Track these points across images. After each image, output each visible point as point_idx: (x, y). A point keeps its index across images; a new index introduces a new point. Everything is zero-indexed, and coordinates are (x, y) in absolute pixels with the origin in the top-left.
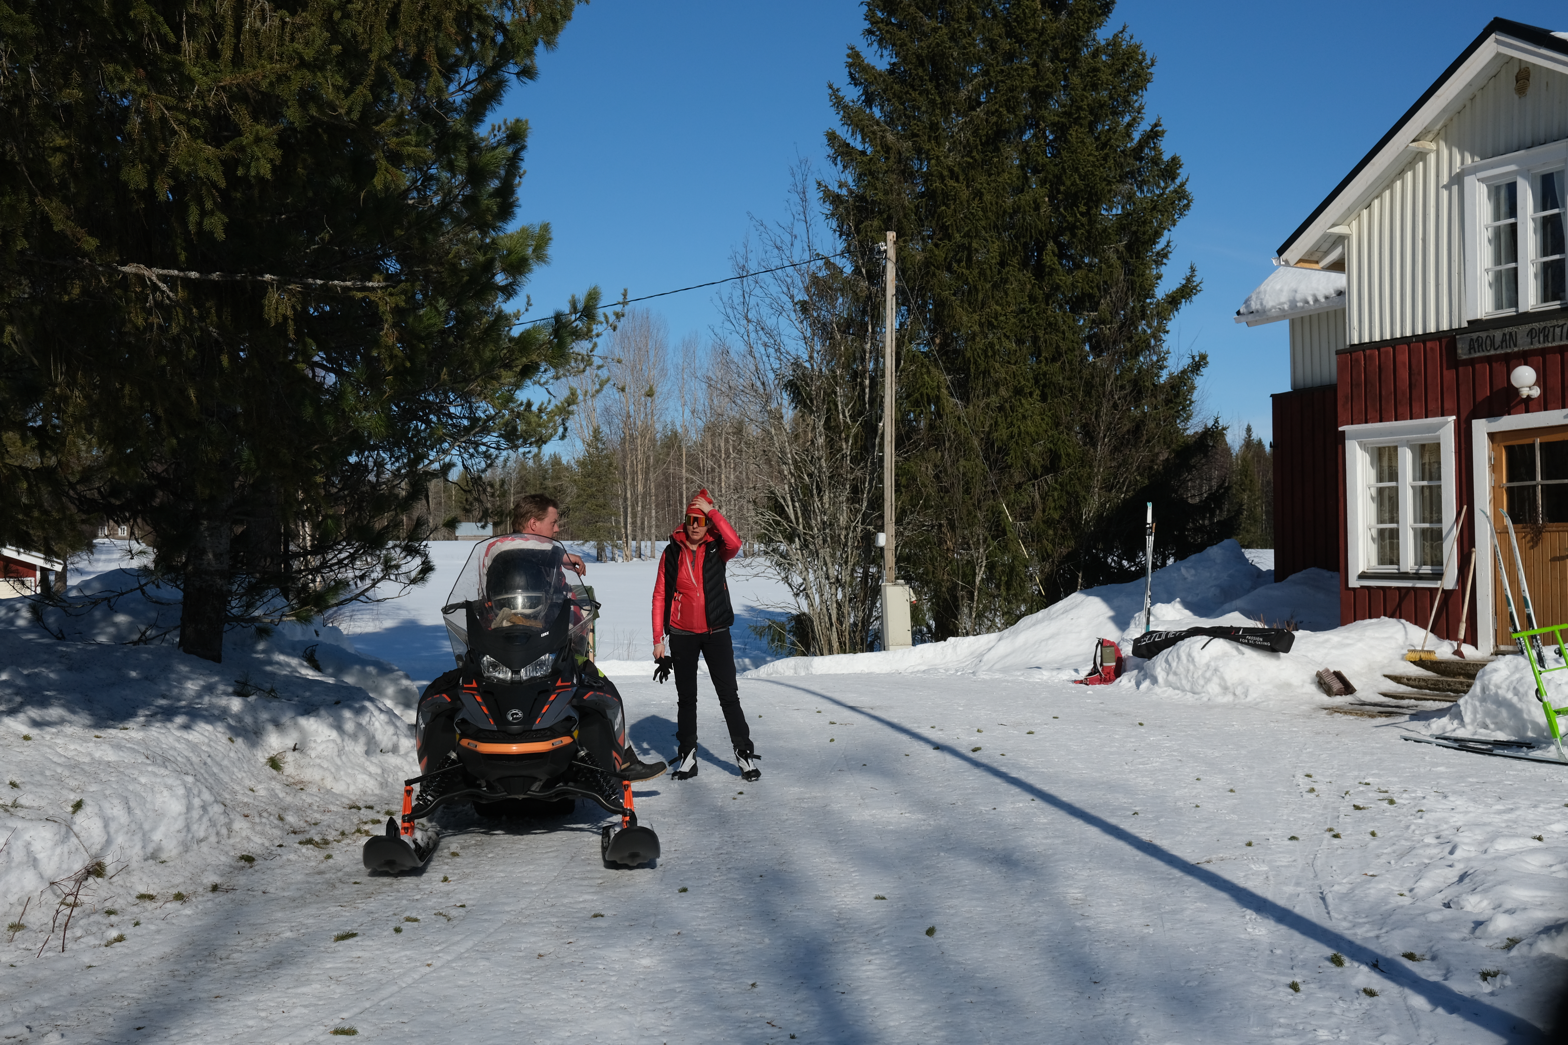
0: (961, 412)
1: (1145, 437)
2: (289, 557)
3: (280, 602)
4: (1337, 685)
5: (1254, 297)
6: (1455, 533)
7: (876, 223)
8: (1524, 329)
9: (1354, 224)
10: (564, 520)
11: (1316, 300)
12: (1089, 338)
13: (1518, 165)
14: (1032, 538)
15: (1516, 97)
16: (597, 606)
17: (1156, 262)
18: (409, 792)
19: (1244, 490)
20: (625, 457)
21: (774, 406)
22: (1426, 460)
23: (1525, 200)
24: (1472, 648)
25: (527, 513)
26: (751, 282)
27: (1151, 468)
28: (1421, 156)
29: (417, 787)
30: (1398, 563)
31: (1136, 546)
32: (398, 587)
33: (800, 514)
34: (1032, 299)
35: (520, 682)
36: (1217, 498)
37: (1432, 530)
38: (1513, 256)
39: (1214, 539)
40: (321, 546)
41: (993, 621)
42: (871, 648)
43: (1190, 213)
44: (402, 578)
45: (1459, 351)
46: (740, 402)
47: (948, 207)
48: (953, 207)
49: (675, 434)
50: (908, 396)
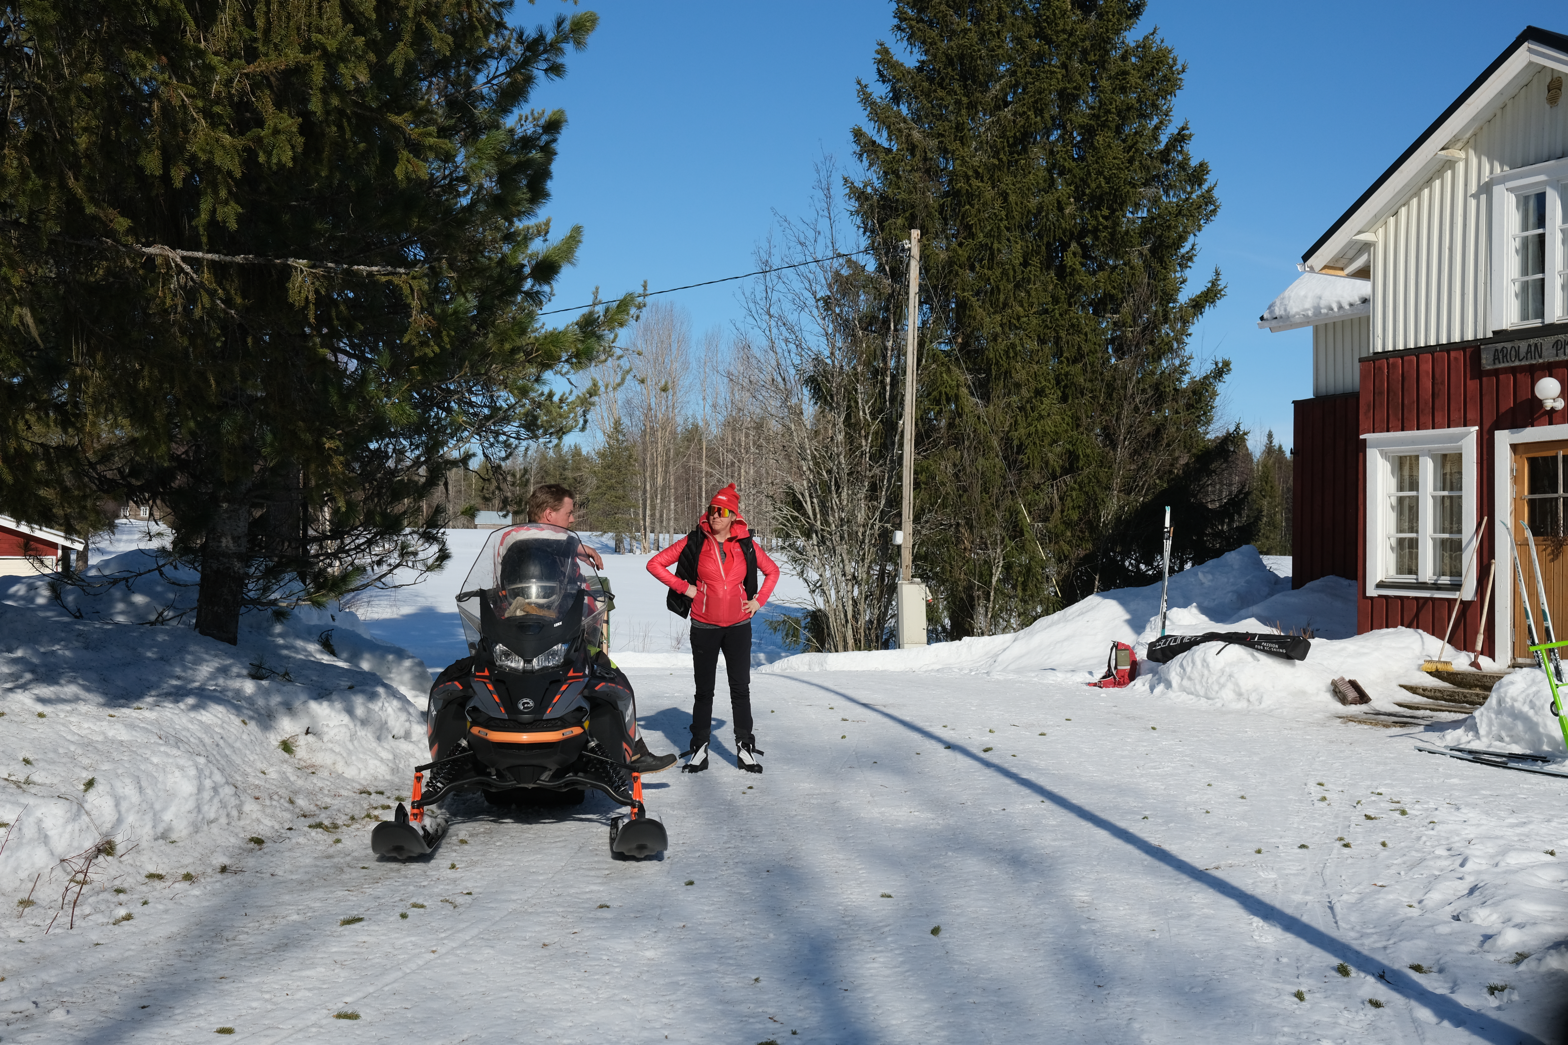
0: (981, 410)
1: (1166, 441)
2: (308, 540)
3: (297, 586)
4: (1352, 694)
5: (1278, 303)
6: (1475, 544)
7: (900, 221)
8: (1549, 341)
9: (1381, 231)
10: (583, 511)
11: (1340, 307)
12: (1112, 341)
13: (1548, 175)
14: (1050, 538)
15: (1548, 106)
16: (611, 598)
17: (1180, 265)
18: (419, 779)
19: (1264, 496)
20: (645, 450)
21: (794, 401)
22: (1448, 470)
23: (1554, 210)
24: (1490, 660)
25: (543, 503)
26: (773, 278)
27: (1171, 472)
28: (1450, 164)
29: (427, 774)
30: (1416, 573)
31: (1152, 550)
32: (415, 573)
33: (817, 510)
34: (1056, 300)
35: (532, 672)
36: (1236, 504)
37: (1451, 541)
38: (1541, 266)
39: (1231, 544)
40: (339, 530)
41: (1008, 621)
42: (886, 646)
43: (1216, 219)
44: (419, 565)
45: (1484, 361)
46: (761, 398)
47: (972, 206)
48: (976, 206)
49: (696, 427)
50: (929, 394)
